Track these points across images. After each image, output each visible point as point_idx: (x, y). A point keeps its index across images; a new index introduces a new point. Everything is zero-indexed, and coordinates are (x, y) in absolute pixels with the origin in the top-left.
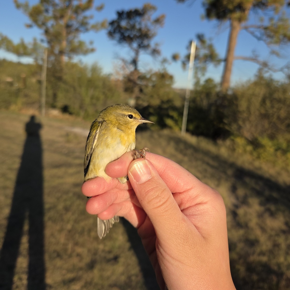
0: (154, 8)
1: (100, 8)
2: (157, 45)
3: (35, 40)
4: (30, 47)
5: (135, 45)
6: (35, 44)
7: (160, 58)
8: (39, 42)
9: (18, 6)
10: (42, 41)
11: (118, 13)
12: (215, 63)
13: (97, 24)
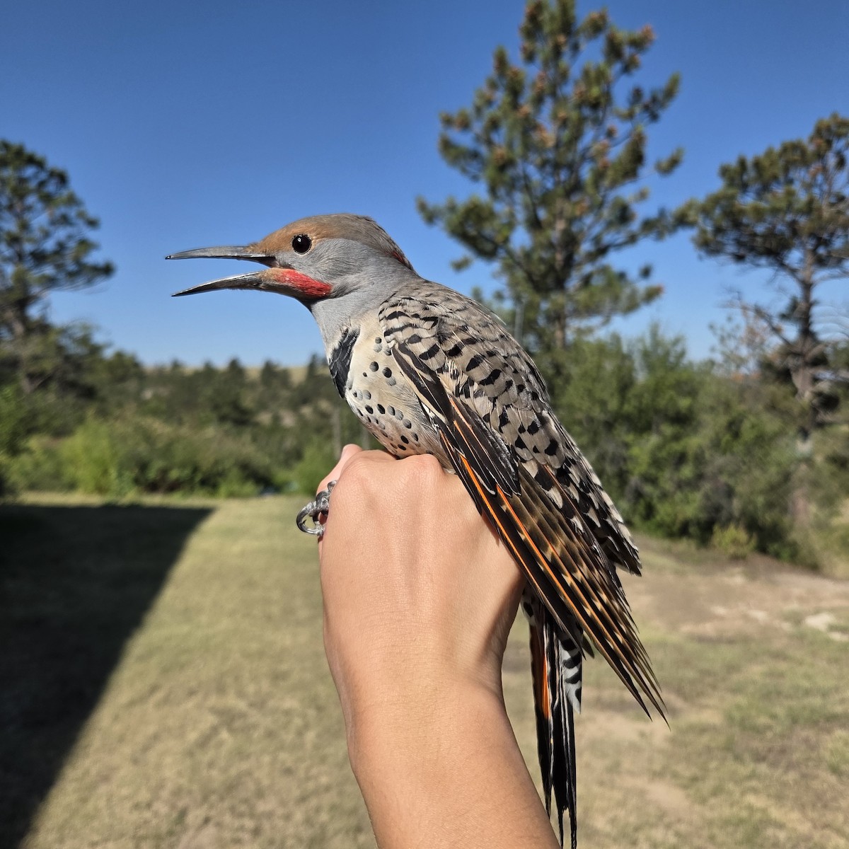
1: (670, 166)
11: (725, 172)
13: (662, 214)
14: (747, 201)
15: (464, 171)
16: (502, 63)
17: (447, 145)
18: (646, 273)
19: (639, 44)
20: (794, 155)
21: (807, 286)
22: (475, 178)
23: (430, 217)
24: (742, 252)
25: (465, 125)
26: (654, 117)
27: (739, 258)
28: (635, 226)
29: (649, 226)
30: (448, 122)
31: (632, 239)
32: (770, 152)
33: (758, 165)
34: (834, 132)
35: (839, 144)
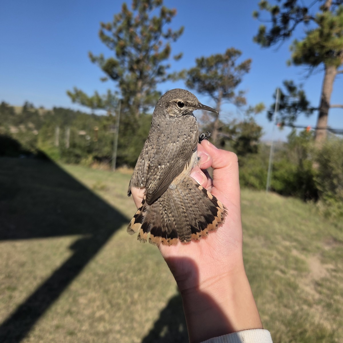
0: (238, 53)
1: (179, 58)
2: (241, 92)
3: (109, 92)
4: (104, 99)
5: (217, 94)
6: (110, 96)
7: (246, 107)
8: (113, 93)
9: (93, 60)
10: (117, 93)
11: (197, 61)
12: (308, 112)
13: (175, 74)
14: (203, 72)
15: (108, 45)
16: (125, 8)
17: (102, 34)
19: (172, 14)
20: (219, 60)
22: (112, 49)
25: (109, 29)
26: (175, 40)
27: (200, 91)
28: (165, 77)
29: (170, 77)
30: (103, 26)
31: (164, 80)
32: (212, 57)
33: (208, 61)
34: (231, 54)
35: (233, 58)
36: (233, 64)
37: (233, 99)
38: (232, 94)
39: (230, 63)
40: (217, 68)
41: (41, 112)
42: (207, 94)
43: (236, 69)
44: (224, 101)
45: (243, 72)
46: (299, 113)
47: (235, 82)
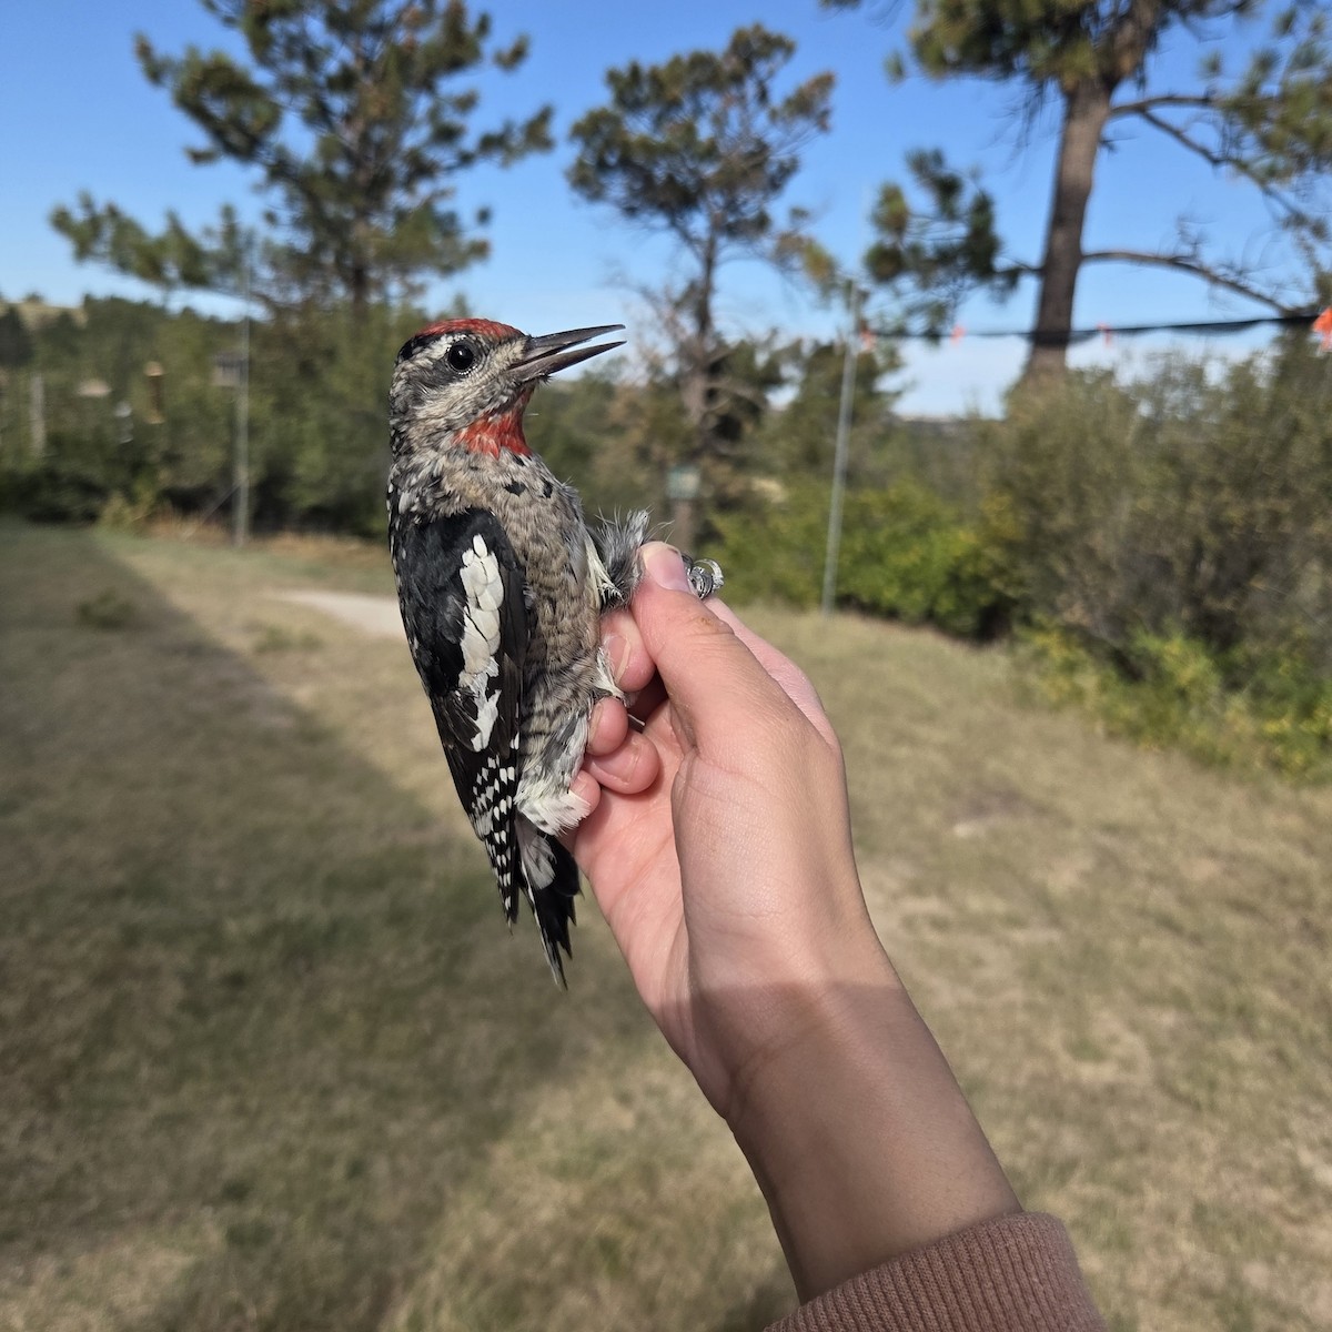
0: (781, 46)
2: (798, 214)
3: (228, 212)
4: (210, 246)
5: (699, 223)
6: (231, 230)
9: (156, 69)
11: (613, 78)
12: (1000, 282)
13: (508, 129)
14: (639, 127)
18: (484, 216)
20: (702, 73)
21: (709, 263)
23: (155, 72)
24: (636, 203)
27: (631, 211)
28: (468, 145)
29: (491, 143)
31: (466, 159)
32: (676, 62)
33: (655, 78)
34: (754, 49)
35: (762, 68)
36: (763, 96)
37: (767, 243)
38: (762, 222)
39: (750, 89)
40: (698, 111)
41: (30, 315)
42: (660, 221)
43: (773, 115)
44: (728, 249)
45: (802, 125)
46: (970, 288)
47: (772, 169)
